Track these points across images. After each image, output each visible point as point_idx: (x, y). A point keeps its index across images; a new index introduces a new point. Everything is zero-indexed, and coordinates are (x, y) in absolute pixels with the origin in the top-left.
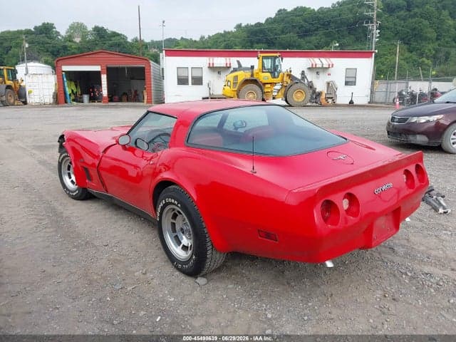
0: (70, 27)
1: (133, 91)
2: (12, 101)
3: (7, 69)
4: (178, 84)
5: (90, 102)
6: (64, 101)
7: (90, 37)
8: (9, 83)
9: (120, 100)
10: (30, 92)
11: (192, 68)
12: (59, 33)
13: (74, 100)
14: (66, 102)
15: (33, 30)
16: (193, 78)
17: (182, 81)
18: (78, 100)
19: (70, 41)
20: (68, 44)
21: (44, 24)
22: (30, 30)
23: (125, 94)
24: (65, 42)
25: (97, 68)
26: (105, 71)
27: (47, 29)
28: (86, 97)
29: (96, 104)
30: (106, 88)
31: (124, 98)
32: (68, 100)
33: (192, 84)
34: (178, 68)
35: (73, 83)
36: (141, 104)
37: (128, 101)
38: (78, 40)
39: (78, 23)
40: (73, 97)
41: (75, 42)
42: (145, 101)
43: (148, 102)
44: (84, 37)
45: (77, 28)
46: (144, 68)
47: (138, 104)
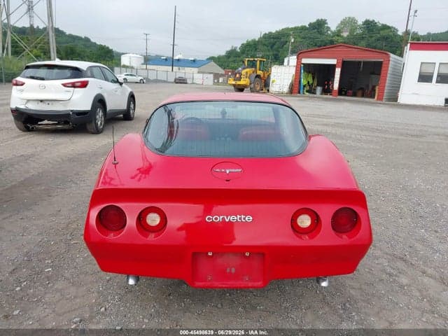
0: (341, 22)
1: (370, 87)
2: (258, 89)
3: (261, 61)
4: (419, 81)
5: (322, 94)
6: (297, 91)
7: (359, 31)
8: (259, 72)
9: (354, 95)
10: (273, 82)
11: (440, 64)
12: (329, 28)
13: (307, 91)
14: (299, 93)
15: (307, 26)
16: (439, 75)
17: (424, 78)
18: (312, 91)
19: (338, 36)
20: (336, 38)
21: (318, 20)
22: (305, 26)
23: (362, 89)
24: (334, 36)
25: (333, 62)
26: (340, 65)
27: (319, 25)
28: (319, 89)
29: (329, 96)
30: (338, 82)
31: (360, 92)
32: (301, 91)
33: (437, 82)
34: (422, 63)
35: (310, 75)
36: (371, 100)
37: (363, 96)
38: (345, 34)
39: (350, 18)
40: (308, 88)
41: (342, 37)
42: (376, 98)
43: (378, 99)
44: (352, 32)
45: (349, 23)
46: (381, 63)
47: (367, 100)
